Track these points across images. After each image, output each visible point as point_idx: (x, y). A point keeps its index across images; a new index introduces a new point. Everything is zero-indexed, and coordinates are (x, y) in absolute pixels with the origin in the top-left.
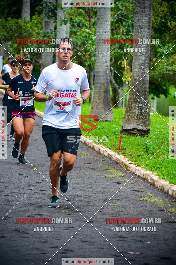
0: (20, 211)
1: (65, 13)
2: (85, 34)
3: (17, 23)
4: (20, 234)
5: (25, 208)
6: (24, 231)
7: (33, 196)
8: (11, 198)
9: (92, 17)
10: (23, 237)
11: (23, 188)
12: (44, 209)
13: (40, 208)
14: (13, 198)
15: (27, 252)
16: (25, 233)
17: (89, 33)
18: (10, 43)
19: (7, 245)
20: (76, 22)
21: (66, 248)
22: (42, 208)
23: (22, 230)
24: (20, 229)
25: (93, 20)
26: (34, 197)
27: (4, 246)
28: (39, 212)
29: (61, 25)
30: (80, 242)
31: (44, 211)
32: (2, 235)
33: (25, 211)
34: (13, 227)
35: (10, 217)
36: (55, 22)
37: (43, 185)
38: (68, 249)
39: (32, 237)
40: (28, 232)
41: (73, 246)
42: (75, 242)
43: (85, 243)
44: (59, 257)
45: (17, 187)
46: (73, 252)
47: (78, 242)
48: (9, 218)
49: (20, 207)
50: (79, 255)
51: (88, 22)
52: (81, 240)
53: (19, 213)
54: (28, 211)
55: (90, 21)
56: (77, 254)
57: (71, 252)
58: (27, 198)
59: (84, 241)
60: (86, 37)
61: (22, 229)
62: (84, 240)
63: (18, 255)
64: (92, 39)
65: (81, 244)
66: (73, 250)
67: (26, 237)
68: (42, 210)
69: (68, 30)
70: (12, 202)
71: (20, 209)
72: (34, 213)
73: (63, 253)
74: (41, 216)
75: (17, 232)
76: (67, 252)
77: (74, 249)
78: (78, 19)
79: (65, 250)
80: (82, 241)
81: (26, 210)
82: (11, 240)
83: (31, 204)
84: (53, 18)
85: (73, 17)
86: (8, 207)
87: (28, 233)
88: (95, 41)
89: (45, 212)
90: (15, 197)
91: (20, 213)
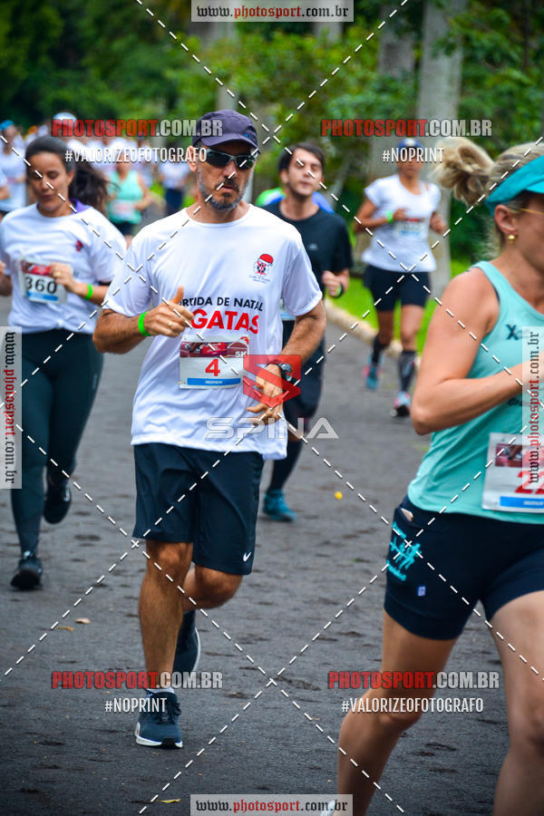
0: (293, 621)
1: (451, 20)
2: (507, 86)
3: (300, 48)
4: (293, 688)
5: (309, 612)
6: (303, 682)
7: (334, 576)
8: (267, 579)
9: (532, 34)
10: (302, 700)
11: (303, 552)
12: (367, 618)
13: (353, 613)
14: (272, 581)
15: (315, 747)
16: (307, 686)
17: (521, 84)
18: (275, 108)
19: (256, 721)
20: (482, 47)
21: (432, 741)
22: (361, 615)
23: (300, 679)
24: (292, 674)
25: (534, 43)
26: (338, 581)
27: (245, 725)
28: (351, 625)
29: (435, 56)
30: (477, 723)
31: (366, 622)
32: (239, 690)
33: (310, 621)
34: (273, 669)
35: (264, 637)
36: (417, 47)
37: (364, 546)
38: (439, 742)
39: (329, 700)
40: (315, 684)
41: (454, 734)
42: (461, 721)
43: (493, 726)
44: (411, 765)
45: (284, 546)
46: (455, 753)
47: (472, 722)
48: (261, 639)
49: (295, 609)
50: (472, 761)
51: (519, 49)
52: (481, 719)
53: (289, 625)
54: (317, 622)
55: (524, 45)
56: (467, 759)
57: (450, 753)
58: (315, 582)
59: (489, 722)
60: (511, 93)
61: (300, 676)
62: (488, 718)
63: (286, 753)
64: (528, 102)
65: (478, 728)
66: (455, 746)
67: (311, 701)
68: (360, 621)
69: (457, 72)
70: (268, 592)
71: (294, 614)
72: (337, 628)
73: (423, 754)
74: (356, 639)
75: (284, 683)
76: (437, 752)
77: (457, 743)
78: (492, 41)
79: (429, 745)
80: (483, 721)
81: (310, 618)
82: (266, 705)
83: (326, 602)
84: (414, 34)
85: (474, 33)
86: (258, 607)
87: (317, 689)
88: (538, 108)
89: (370, 627)
90: (277, 577)
91: (295, 627)
